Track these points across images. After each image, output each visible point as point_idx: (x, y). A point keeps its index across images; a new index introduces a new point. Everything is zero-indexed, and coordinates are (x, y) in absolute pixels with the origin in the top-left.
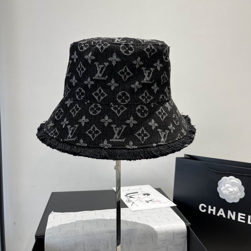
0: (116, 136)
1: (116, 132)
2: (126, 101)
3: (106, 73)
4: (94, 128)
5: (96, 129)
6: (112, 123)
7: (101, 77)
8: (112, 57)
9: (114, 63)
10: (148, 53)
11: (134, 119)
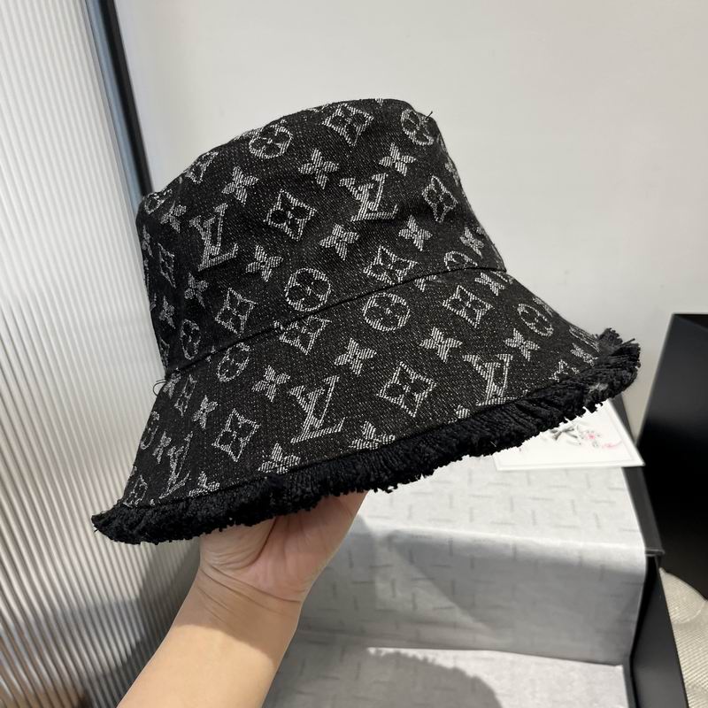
0: (310, 420)
1: (309, 409)
2: (321, 297)
3: (229, 237)
4: (235, 420)
5: (242, 420)
6: (290, 385)
7: (220, 255)
8: (232, 181)
9: (242, 197)
10: (342, 131)
11: (362, 346)
